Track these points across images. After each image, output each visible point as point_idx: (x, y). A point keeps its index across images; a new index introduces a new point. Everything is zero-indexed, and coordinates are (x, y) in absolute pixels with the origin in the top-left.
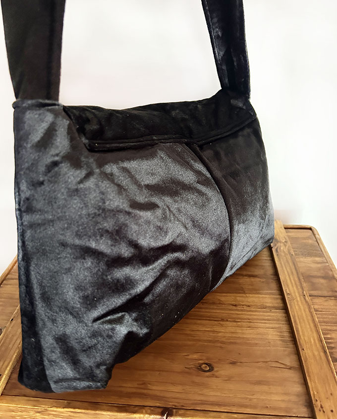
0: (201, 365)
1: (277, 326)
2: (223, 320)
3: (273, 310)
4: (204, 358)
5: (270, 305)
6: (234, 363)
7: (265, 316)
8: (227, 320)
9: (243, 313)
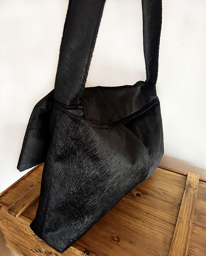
0: (114, 237)
2: (137, 219)
3: (168, 224)
4: (117, 234)
5: (168, 220)
6: (131, 243)
7: (161, 225)
8: (139, 220)
9: (150, 219)
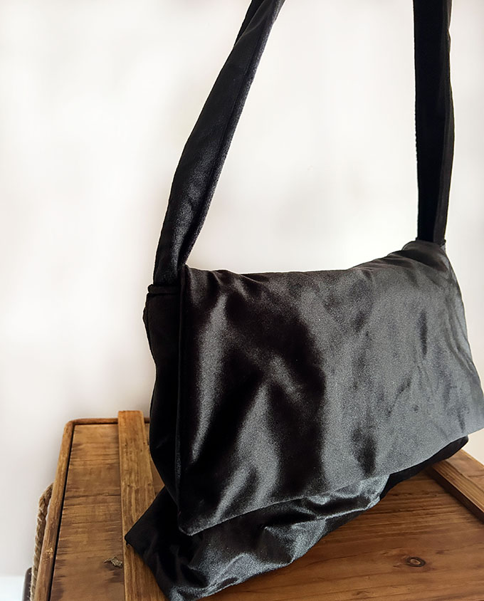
0: (408, 560)
1: (453, 509)
3: (438, 495)
4: (406, 552)
6: (440, 552)
7: (434, 501)
8: (399, 511)
9: (409, 501)
